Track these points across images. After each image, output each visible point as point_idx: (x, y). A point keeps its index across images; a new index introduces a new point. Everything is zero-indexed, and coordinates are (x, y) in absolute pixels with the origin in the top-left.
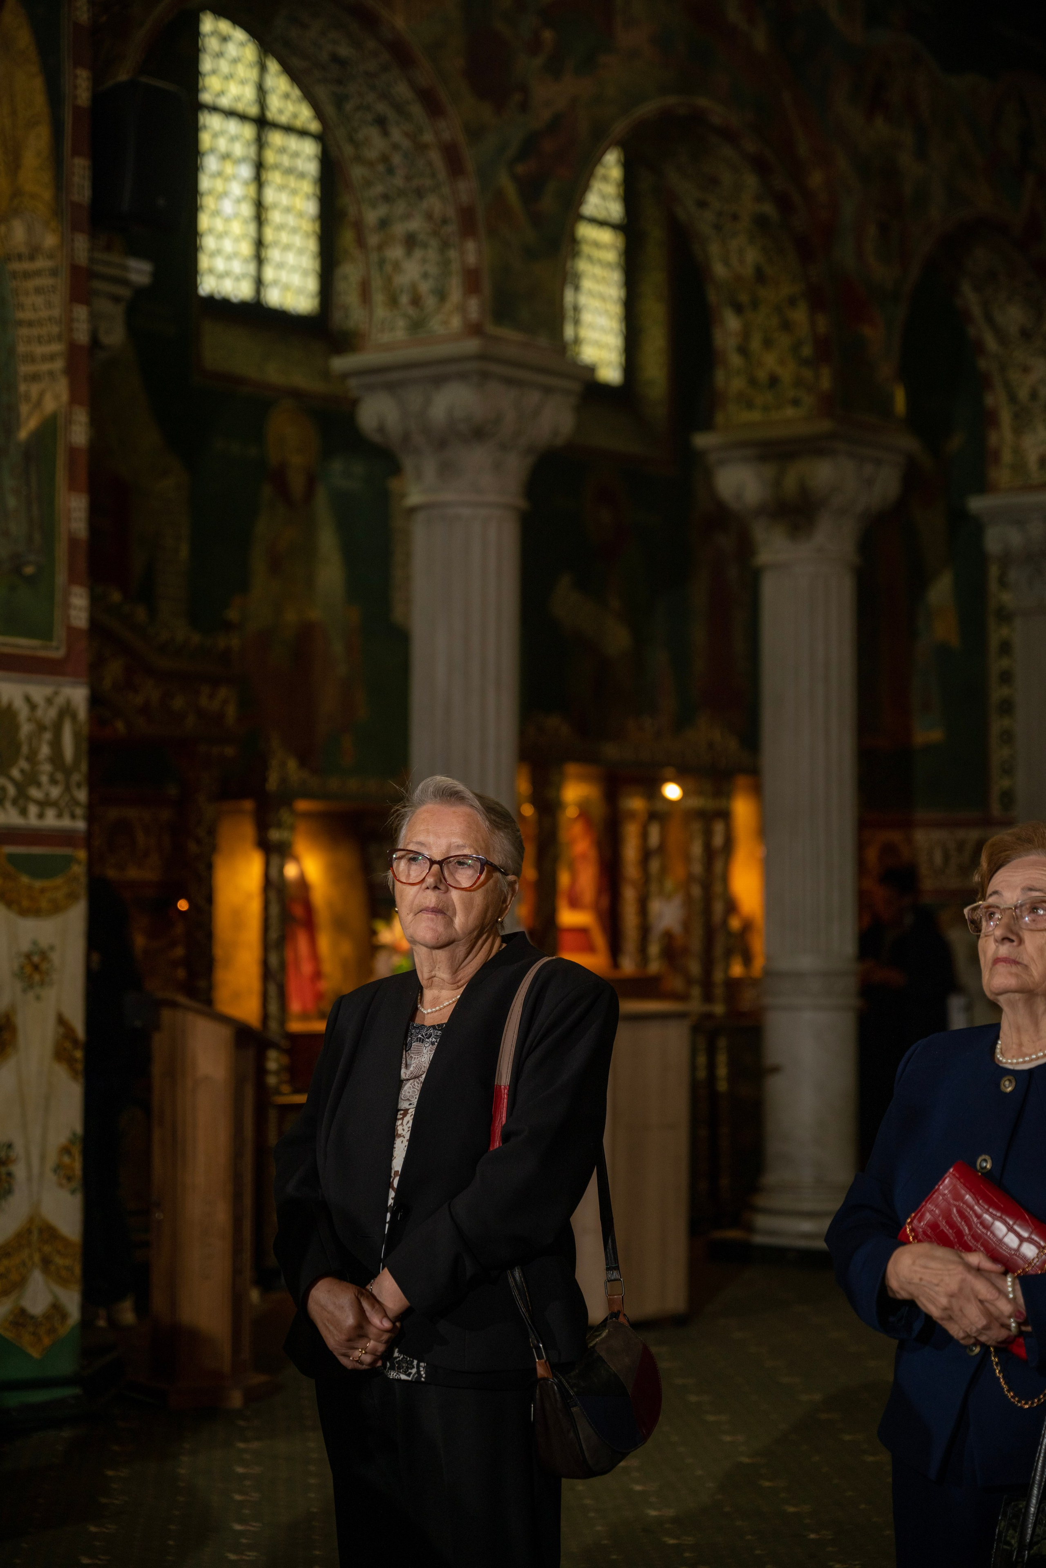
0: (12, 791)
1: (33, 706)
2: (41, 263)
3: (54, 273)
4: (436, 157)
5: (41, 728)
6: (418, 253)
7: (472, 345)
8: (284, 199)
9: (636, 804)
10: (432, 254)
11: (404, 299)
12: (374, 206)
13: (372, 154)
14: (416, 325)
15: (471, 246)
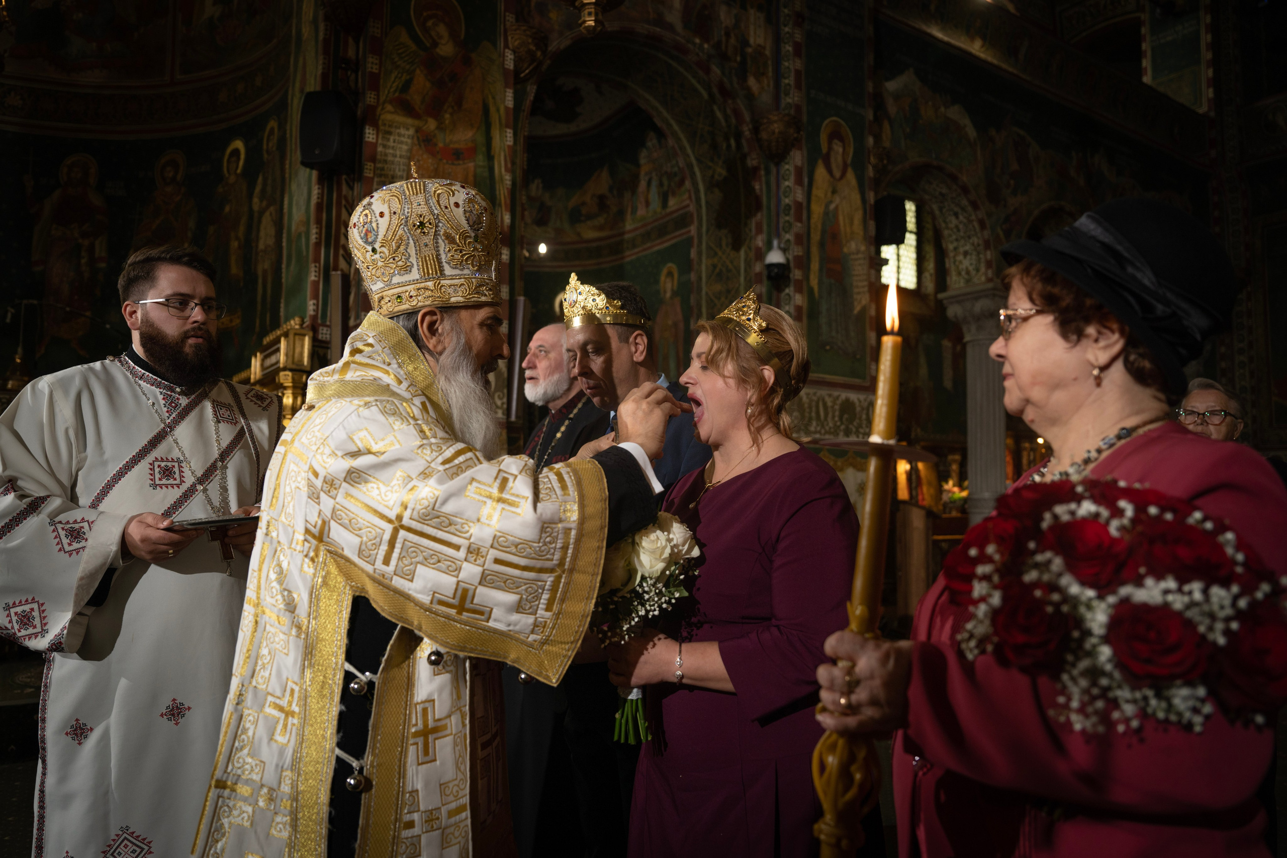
0: (854, 430)
1: (860, 401)
2: (860, 256)
3: (864, 259)
4: (976, 224)
5: (863, 409)
6: (968, 257)
7: (990, 285)
8: (906, 253)
9: (1027, 445)
10: (974, 257)
11: (963, 273)
12: (952, 242)
13: (952, 226)
14: (968, 281)
15: (989, 253)
